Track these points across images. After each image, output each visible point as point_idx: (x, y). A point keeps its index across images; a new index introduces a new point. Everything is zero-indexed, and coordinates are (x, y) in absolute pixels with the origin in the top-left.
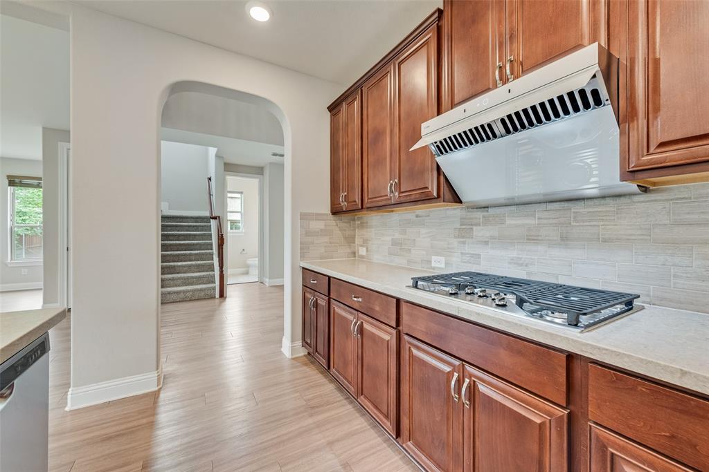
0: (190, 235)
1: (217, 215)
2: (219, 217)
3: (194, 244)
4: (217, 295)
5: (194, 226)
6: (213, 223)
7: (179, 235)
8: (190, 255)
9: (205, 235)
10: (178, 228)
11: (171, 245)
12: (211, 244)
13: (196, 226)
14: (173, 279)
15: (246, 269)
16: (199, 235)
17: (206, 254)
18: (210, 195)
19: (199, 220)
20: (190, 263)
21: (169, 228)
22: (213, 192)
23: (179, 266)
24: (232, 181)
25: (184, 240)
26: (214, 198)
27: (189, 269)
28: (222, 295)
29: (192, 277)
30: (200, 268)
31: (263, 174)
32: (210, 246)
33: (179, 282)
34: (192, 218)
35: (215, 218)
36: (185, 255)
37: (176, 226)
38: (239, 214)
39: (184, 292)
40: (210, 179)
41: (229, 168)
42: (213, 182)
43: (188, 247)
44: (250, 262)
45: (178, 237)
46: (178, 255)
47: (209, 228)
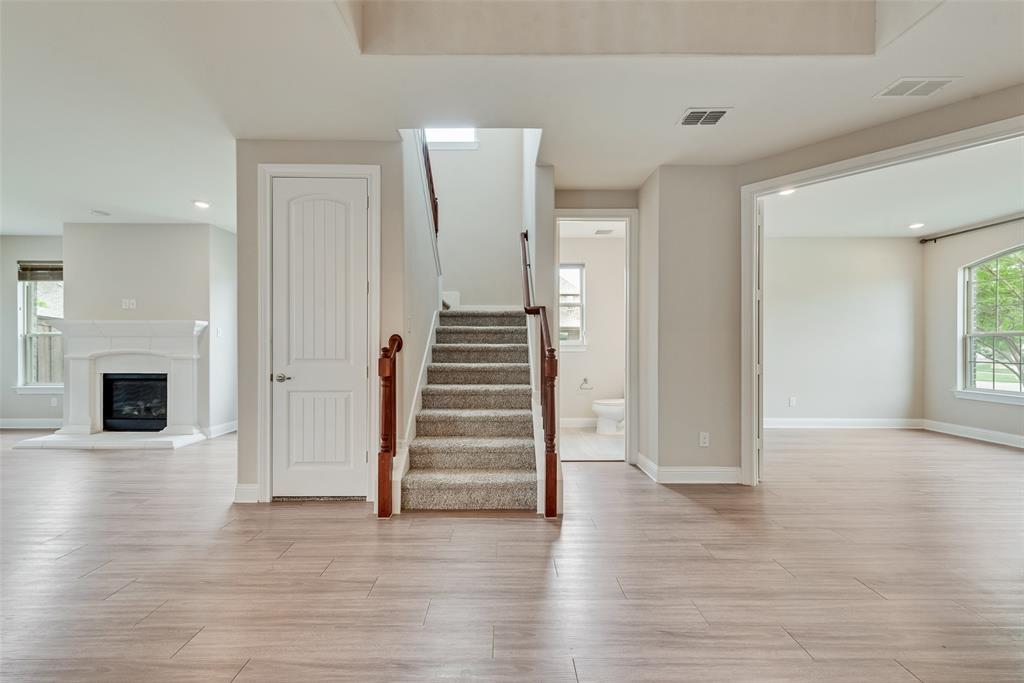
0: (488, 351)
1: (538, 304)
2: (544, 308)
3: (494, 371)
4: (541, 509)
5: (496, 333)
6: (532, 323)
7: (470, 351)
8: (487, 394)
9: (515, 350)
10: (468, 337)
11: (453, 371)
12: (527, 372)
13: (500, 332)
14: (449, 452)
15: (591, 419)
16: (505, 351)
17: (517, 393)
18: (527, 265)
19: (506, 320)
20: (484, 413)
21: (454, 337)
22: (532, 259)
23: (464, 420)
24: (570, 227)
25: (479, 361)
26: (533, 270)
27: (482, 428)
28: (552, 510)
29: (488, 451)
30: (505, 428)
31: (637, 206)
32: (523, 376)
33: (461, 459)
34: (493, 316)
35: (535, 311)
36: (475, 393)
37: (467, 332)
38: (578, 308)
39: (470, 488)
40: (526, 236)
41: (567, 199)
42: (532, 242)
43: (485, 377)
44: (601, 406)
45: (468, 355)
46: (464, 394)
47: (523, 336)
